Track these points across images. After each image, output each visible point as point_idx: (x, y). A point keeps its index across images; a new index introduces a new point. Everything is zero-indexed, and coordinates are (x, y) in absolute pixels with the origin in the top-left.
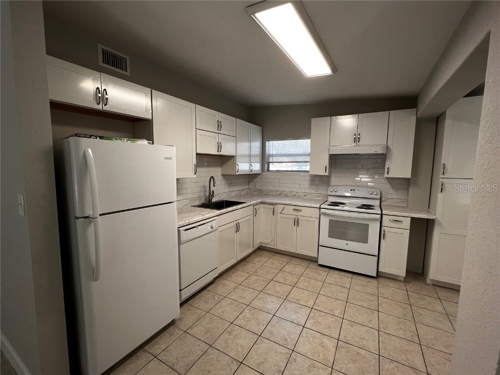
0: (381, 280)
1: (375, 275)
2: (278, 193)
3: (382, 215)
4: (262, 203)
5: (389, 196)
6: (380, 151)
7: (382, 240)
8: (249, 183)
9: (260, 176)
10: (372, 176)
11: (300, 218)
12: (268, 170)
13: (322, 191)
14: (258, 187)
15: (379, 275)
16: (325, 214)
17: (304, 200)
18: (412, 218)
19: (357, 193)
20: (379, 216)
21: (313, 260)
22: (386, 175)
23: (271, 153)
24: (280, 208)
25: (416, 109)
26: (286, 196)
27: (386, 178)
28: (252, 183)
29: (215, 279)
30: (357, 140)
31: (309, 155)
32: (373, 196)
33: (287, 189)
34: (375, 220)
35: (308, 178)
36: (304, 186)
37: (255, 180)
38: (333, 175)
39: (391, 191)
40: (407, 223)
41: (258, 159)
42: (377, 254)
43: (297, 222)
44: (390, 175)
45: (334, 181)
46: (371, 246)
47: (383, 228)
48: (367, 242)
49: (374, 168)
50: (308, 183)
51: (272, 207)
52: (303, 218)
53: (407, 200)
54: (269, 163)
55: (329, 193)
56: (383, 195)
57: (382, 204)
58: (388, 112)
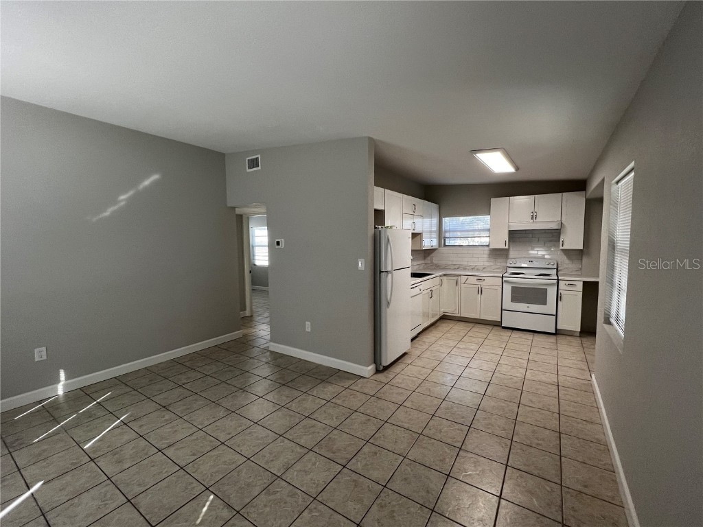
0: (559, 337)
1: (554, 332)
2: (456, 267)
3: (558, 280)
4: (445, 275)
5: (565, 266)
6: (554, 226)
7: (559, 302)
8: (425, 258)
9: (436, 251)
10: (548, 249)
11: (484, 287)
12: (445, 245)
13: (500, 263)
14: (435, 262)
15: (558, 333)
16: (507, 282)
17: (485, 272)
18: (584, 282)
19: (535, 264)
20: (555, 281)
21: (497, 325)
22: (561, 248)
23: (447, 228)
24: (464, 278)
25: (584, 192)
26: (465, 269)
27: (562, 250)
28: (429, 258)
29: (419, 334)
30: (534, 217)
31: (489, 230)
32: (550, 266)
33: (466, 263)
34: (553, 284)
35: (487, 252)
36: (483, 259)
37: (431, 255)
38: (511, 249)
39: (567, 261)
40: (580, 286)
41: (435, 235)
42: (555, 313)
43: (480, 291)
44: (565, 247)
45: (512, 253)
46: (550, 307)
47: (559, 291)
48: (545, 304)
49: (551, 241)
50: (486, 256)
51: (455, 278)
52: (487, 287)
53: (581, 269)
54: (445, 239)
55: (509, 265)
56: (559, 265)
57: (559, 273)
58: (561, 194)
